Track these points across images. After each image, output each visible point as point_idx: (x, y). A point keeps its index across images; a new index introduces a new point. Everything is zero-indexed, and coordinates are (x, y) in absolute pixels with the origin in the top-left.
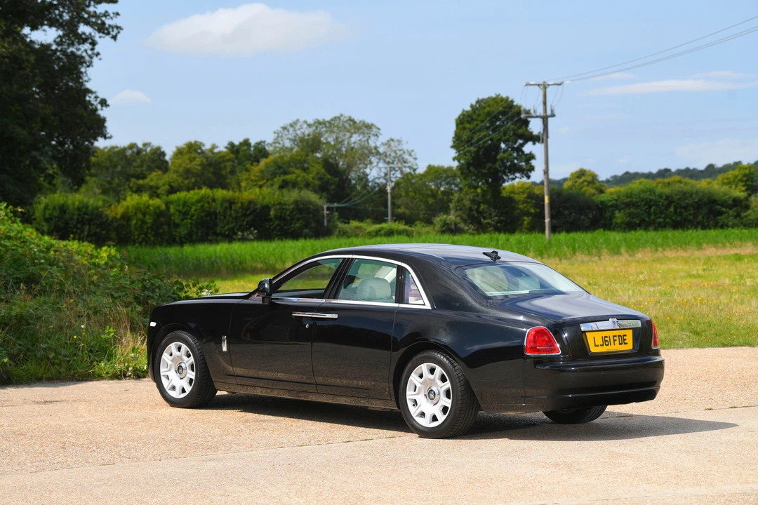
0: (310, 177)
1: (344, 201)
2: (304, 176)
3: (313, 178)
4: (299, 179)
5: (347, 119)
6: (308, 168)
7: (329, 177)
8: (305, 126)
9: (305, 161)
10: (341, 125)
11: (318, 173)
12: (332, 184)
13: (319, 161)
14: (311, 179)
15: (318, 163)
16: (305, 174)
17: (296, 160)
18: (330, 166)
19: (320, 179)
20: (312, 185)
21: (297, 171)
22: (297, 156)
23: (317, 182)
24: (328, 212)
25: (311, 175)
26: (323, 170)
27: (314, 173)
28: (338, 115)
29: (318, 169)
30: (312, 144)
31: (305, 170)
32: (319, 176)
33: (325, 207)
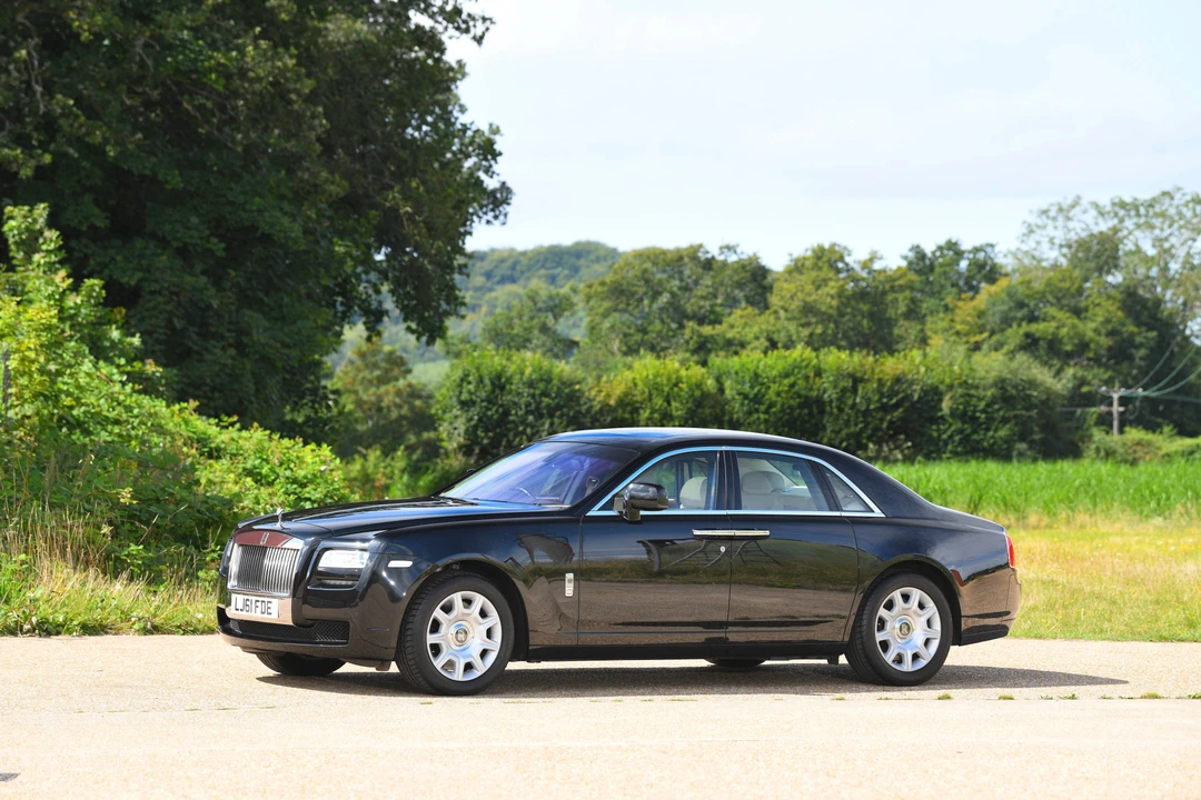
0: (1088, 328)
1: (1161, 384)
2: (1074, 326)
3: (1096, 331)
4: (1064, 331)
5: (1188, 198)
6: (1086, 309)
7: (1133, 329)
8: (1093, 213)
9: (1080, 291)
10: (1172, 211)
11: (1108, 321)
12: (1141, 345)
13: (1113, 292)
14: (1090, 334)
15: (1109, 297)
16: (1076, 321)
17: (1060, 290)
18: (1138, 305)
19: (1111, 334)
20: (1092, 346)
21: (1061, 315)
22: (1063, 280)
23: (1105, 341)
24: (1122, 409)
25: (1093, 325)
26: (1120, 314)
27: (1100, 319)
28: (1168, 188)
29: (1109, 312)
30: (1100, 253)
31: (1078, 312)
32: (1109, 327)
33: (1116, 396)
